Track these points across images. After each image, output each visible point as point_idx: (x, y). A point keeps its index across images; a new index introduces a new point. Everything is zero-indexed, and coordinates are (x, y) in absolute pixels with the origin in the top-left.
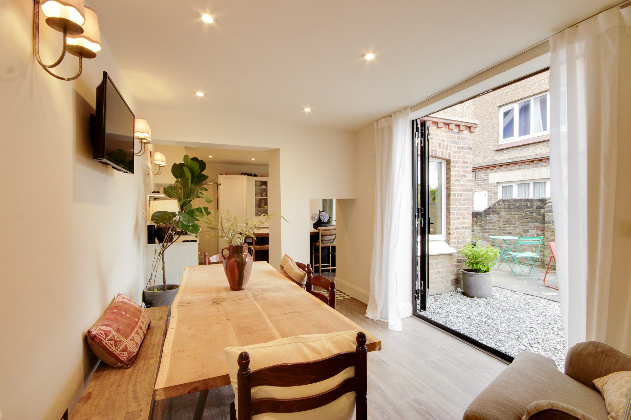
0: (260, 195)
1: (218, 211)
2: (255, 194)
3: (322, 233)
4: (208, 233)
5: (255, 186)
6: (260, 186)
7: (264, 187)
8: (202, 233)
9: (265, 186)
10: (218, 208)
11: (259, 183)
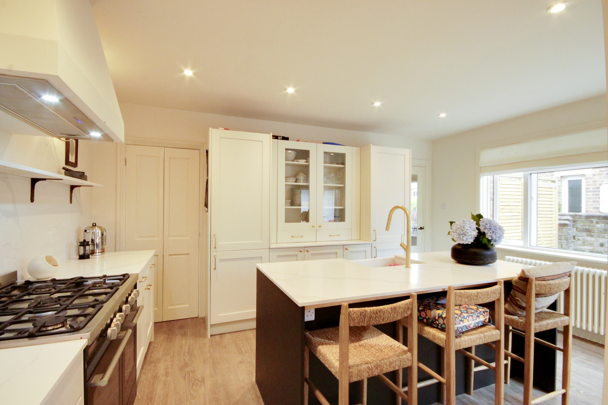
0: (294, 180)
1: (207, 211)
2: (286, 177)
3: (538, 289)
4: (185, 256)
5: (286, 160)
6: (293, 161)
7: (302, 162)
8: (172, 257)
9: (305, 160)
10: (206, 205)
11: (292, 154)
